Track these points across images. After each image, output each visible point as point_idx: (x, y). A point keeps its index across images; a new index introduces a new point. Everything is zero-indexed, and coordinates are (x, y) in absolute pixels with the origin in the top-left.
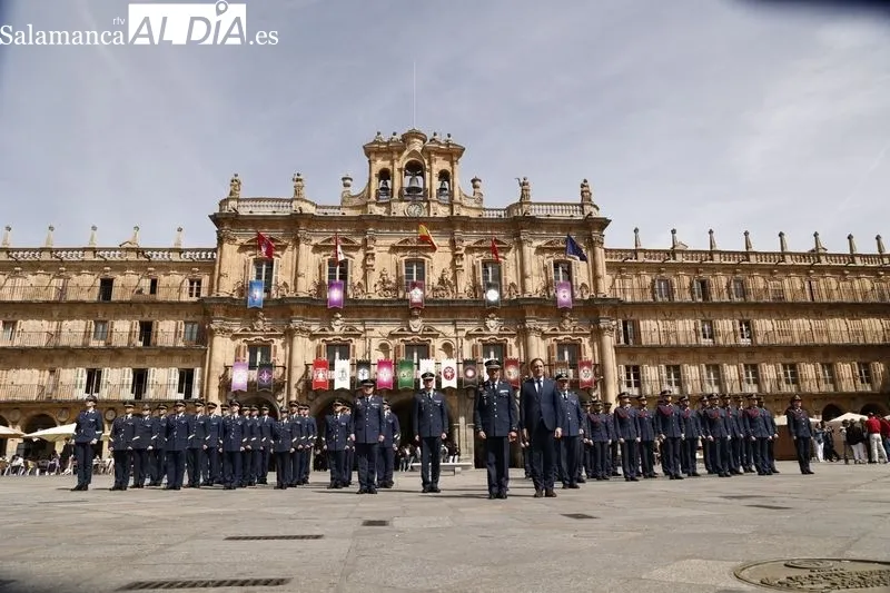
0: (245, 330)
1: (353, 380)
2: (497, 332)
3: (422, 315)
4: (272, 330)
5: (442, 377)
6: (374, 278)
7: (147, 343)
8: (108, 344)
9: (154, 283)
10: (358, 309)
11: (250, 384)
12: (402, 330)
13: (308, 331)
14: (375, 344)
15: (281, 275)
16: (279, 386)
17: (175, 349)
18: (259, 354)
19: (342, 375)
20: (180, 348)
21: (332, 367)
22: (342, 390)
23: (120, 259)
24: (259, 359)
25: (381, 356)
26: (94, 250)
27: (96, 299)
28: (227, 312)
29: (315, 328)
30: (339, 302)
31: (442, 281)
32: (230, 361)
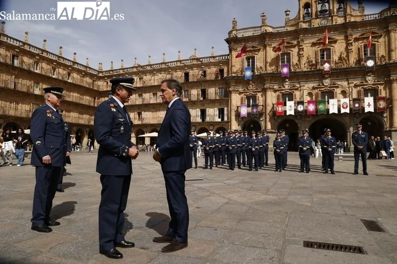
0: (244, 90)
1: (296, 110)
2: (372, 83)
3: (330, 77)
4: (256, 89)
5: (342, 108)
6: (304, 60)
7: (204, 98)
8: (190, 100)
9: (205, 72)
10: (297, 76)
11: (248, 114)
12: (319, 85)
13: (273, 88)
14: (306, 93)
15: (259, 63)
16: (261, 114)
17: (216, 100)
18: (251, 100)
19: (290, 108)
20: (218, 100)
21: (285, 105)
22: (290, 115)
23: (190, 64)
24: (251, 103)
25: (308, 99)
26: (180, 61)
27: (183, 82)
28: (236, 83)
29: (276, 87)
30: (287, 74)
31: (340, 58)
32: (239, 104)
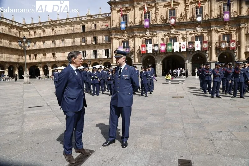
0: (121, 37)
1: (153, 50)
2: (200, 32)
3: (175, 28)
4: (129, 36)
5: (181, 48)
6: (159, 17)
7: (96, 43)
8: (86, 44)
9: (95, 25)
10: (154, 28)
12: (168, 33)
13: (139, 36)
14: (160, 38)
15: (130, 19)
16: (132, 53)
17: (103, 44)
18: (126, 44)
19: (150, 49)
20: (104, 44)
21: (147, 46)
22: (150, 53)
23: (86, 19)
24: (126, 45)
25: (162, 42)
26: (79, 17)
27: (81, 32)
28: (115, 32)
29: (141, 35)
30: (148, 26)
31: (181, 16)
32: (118, 46)
